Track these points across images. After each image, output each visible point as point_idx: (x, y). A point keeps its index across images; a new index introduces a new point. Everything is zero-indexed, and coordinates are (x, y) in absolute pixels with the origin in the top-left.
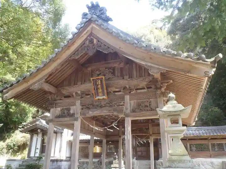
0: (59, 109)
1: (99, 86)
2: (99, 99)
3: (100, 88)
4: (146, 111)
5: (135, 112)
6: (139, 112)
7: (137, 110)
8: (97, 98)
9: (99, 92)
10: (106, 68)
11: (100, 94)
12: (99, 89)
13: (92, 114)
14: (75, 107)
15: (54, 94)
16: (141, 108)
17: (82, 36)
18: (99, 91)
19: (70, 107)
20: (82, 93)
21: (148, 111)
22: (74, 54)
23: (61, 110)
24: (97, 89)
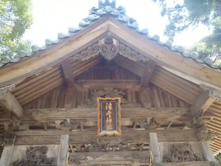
0: (24, 148)
1: (109, 113)
2: (106, 135)
3: (110, 116)
4: (188, 161)
5: (170, 161)
6: (177, 162)
7: (173, 158)
8: (103, 133)
9: (107, 123)
10: (114, 89)
11: (109, 127)
12: (107, 118)
13: (91, 161)
14: (56, 146)
15: (18, 119)
16: (180, 156)
17: (93, 33)
18: (107, 120)
19: (47, 146)
20: (73, 122)
21: (191, 161)
22: (80, 53)
23: (28, 151)
24: (105, 118)
